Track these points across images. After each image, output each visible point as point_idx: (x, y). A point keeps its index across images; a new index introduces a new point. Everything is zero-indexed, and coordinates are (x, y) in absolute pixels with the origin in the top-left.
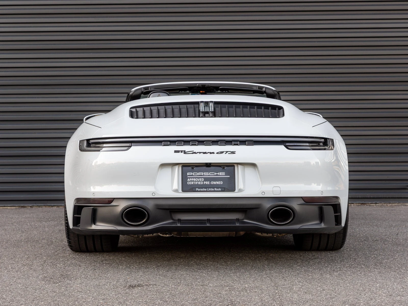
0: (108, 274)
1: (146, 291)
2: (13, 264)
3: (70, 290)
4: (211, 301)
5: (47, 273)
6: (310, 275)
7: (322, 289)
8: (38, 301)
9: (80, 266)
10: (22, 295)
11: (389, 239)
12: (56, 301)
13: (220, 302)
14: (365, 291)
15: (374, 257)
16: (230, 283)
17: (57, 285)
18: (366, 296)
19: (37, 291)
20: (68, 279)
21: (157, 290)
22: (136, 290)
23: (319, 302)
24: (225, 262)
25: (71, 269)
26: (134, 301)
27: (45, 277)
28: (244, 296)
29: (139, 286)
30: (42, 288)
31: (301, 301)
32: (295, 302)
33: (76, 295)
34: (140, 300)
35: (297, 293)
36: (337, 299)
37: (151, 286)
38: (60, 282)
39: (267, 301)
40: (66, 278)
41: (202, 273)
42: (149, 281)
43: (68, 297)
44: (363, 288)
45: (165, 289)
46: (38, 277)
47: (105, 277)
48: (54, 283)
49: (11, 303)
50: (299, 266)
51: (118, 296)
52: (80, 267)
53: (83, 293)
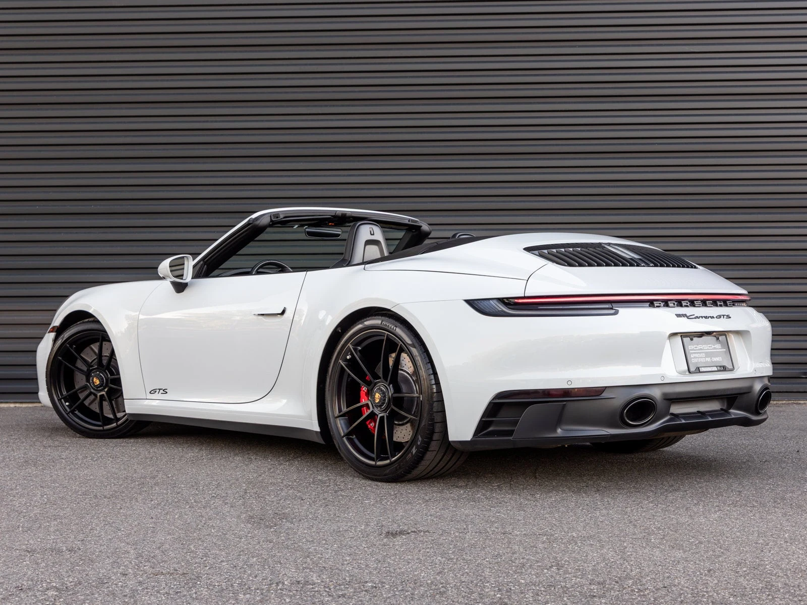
0: (349, 513)
1: (415, 542)
2: (197, 494)
3: (295, 539)
4: (523, 559)
5: (253, 509)
6: (673, 518)
7: (697, 542)
8: (247, 556)
9: (302, 500)
10: (219, 545)
11: (786, 460)
12: (275, 556)
13: (538, 562)
14: (768, 544)
15: (770, 488)
16: (547, 530)
17: (272, 530)
18: (772, 554)
19: (243, 540)
20: (288, 521)
21: (433, 540)
22: (399, 540)
23: (698, 562)
24: (531, 494)
25: (289, 504)
26: (400, 558)
27: (252, 517)
28: (574, 552)
29: (402, 533)
30: (250, 535)
31: (668, 560)
32: (659, 563)
33: (305, 547)
34: (409, 557)
35: (658, 547)
36: (726, 558)
37: (422, 534)
38: (276, 525)
39: (612, 560)
40: (283, 518)
41: (499, 513)
42: (416, 524)
43: (293, 551)
44: (763, 540)
45: (446, 539)
46: (239, 517)
47: (345, 517)
48: (267, 527)
49: (205, 559)
50: (652, 502)
51: (373, 550)
52: (302, 502)
53: (315, 545)
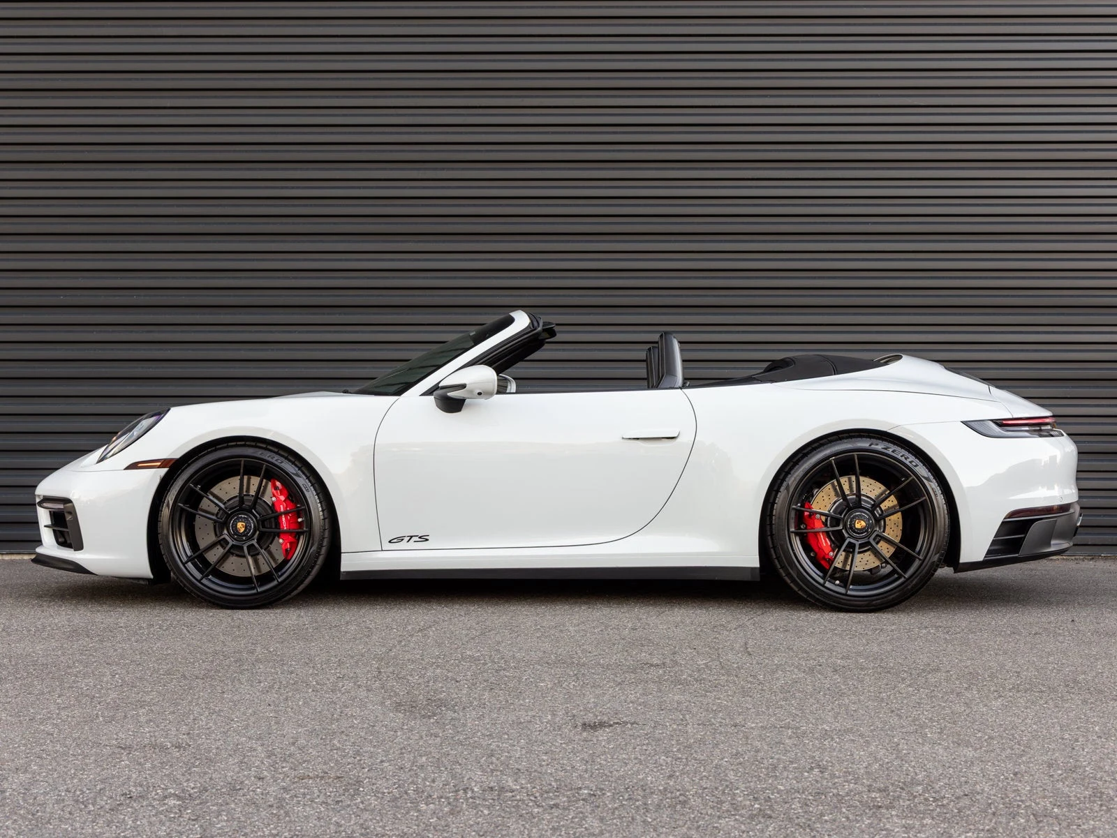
0: (524, 699)
1: (624, 736)
2: (317, 674)
3: (467, 732)
4: (772, 759)
5: (397, 694)
6: (944, 706)
7: (987, 737)
8: (412, 755)
9: (457, 681)
10: (371, 741)
11: (1061, 631)
12: (448, 754)
13: (792, 762)
14: (1077, 740)
15: (1055, 668)
16: (789, 722)
17: (432, 720)
18: (1087, 752)
19: (399, 733)
20: (448, 709)
21: (646, 734)
22: (603, 735)
23: (996, 763)
24: (751, 676)
25: (442, 687)
26: (612, 758)
27: (399, 704)
28: (834, 749)
29: (602, 725)
30: (406, 727)
31: (957, 761)
32: (947, 765)
33: (484, 743)
34: (624, 756)
35: (940, 744)
36: (1030, 758)
37: (629, 725)
38: (434, 715)
39: (887, 760)
40: (441, 706)
41: (719, 699)
42: (616, 714)
43: (470, 748)
44: (1069, 734)
45: (663, 733)
46: (382, 703)
47: (521, 705)
48: (424, 717)
49: (358, 758)
50: (910, 686)
51: (574, 747)
52: (457, 684)
53: (496, 740)
